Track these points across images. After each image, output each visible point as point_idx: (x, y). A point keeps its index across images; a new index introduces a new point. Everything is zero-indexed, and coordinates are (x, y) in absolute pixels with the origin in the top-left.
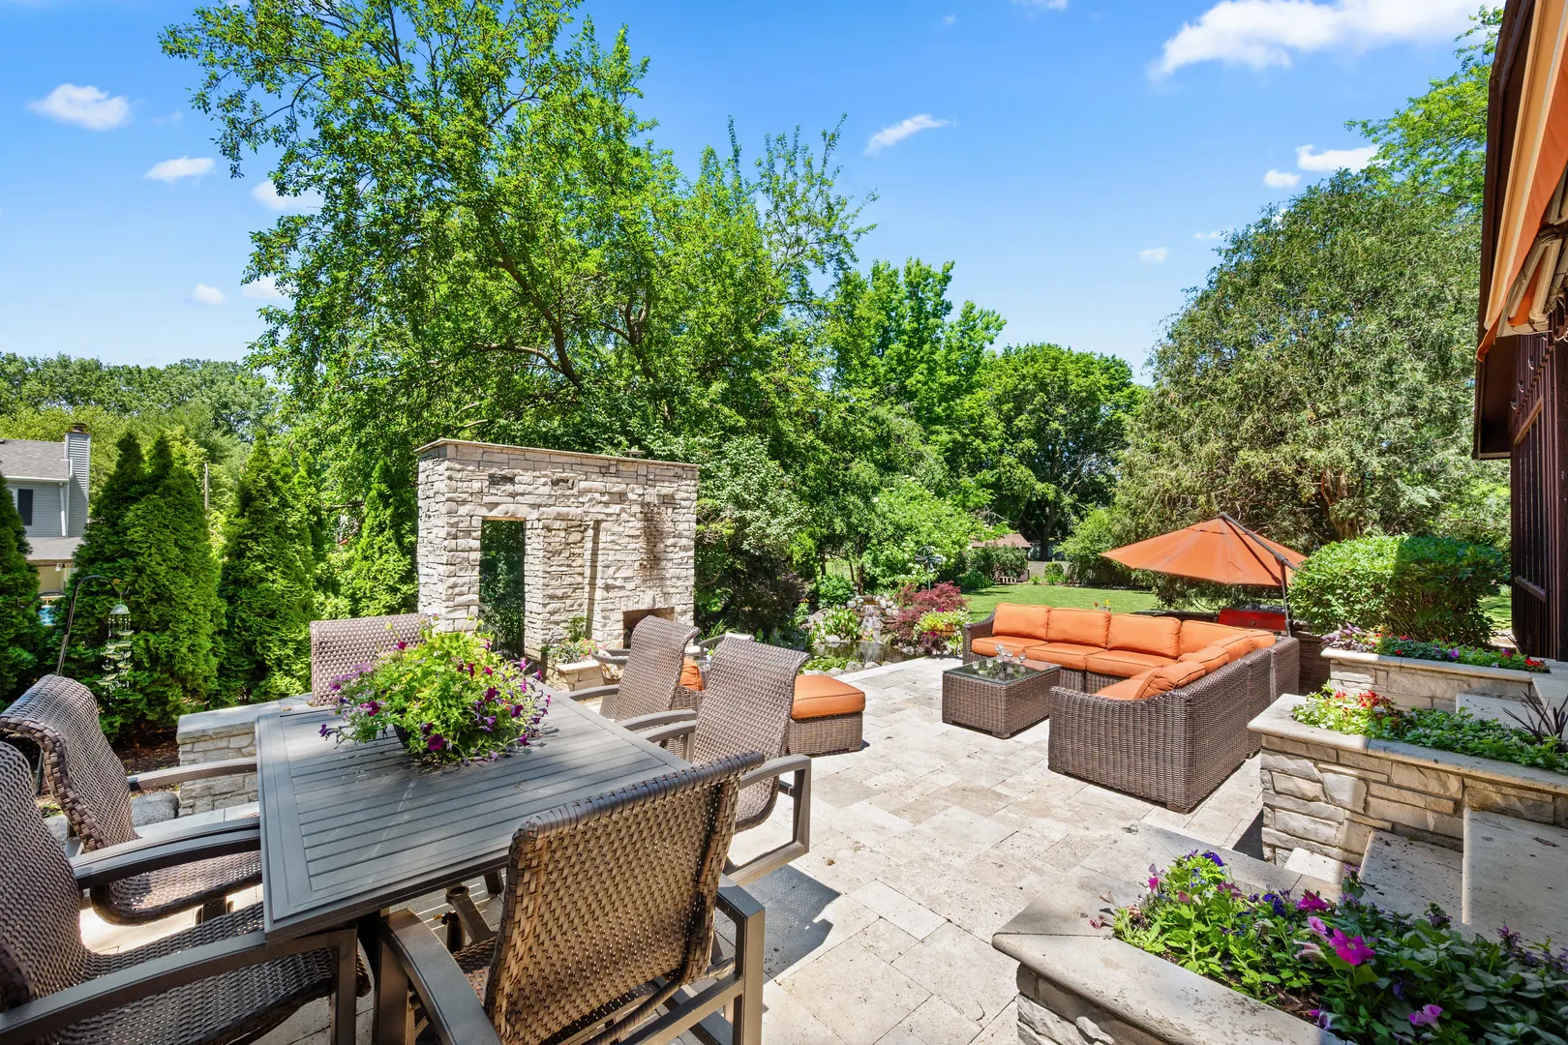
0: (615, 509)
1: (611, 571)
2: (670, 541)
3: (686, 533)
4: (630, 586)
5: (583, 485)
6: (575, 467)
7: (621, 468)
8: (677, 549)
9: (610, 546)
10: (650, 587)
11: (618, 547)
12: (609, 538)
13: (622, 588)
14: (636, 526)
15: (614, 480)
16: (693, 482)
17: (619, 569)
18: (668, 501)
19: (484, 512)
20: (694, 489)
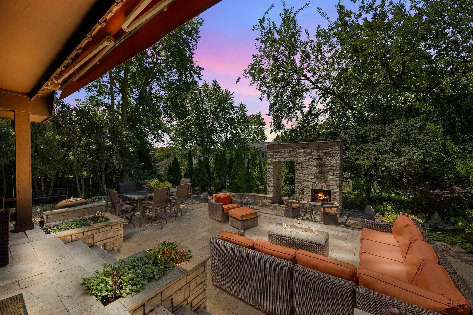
0: (308, 158)
1: (307, 176)
2: (329, 168)
3: (335, 165)
4: (313, 181)
5: (297, 151)
6: (295, 147)
7: (309, 145)
8: (332, 171)
9: (306, 169)
10: (321, 183)
11: (309, 169)
12: (306, 166)
13: (311, 181)
14: (315, 162)
15: (307, 149)
16: (338, 147)
17: (309, 176)
18: (328, 154)
19: (274, 160)
20: (338, 149)
